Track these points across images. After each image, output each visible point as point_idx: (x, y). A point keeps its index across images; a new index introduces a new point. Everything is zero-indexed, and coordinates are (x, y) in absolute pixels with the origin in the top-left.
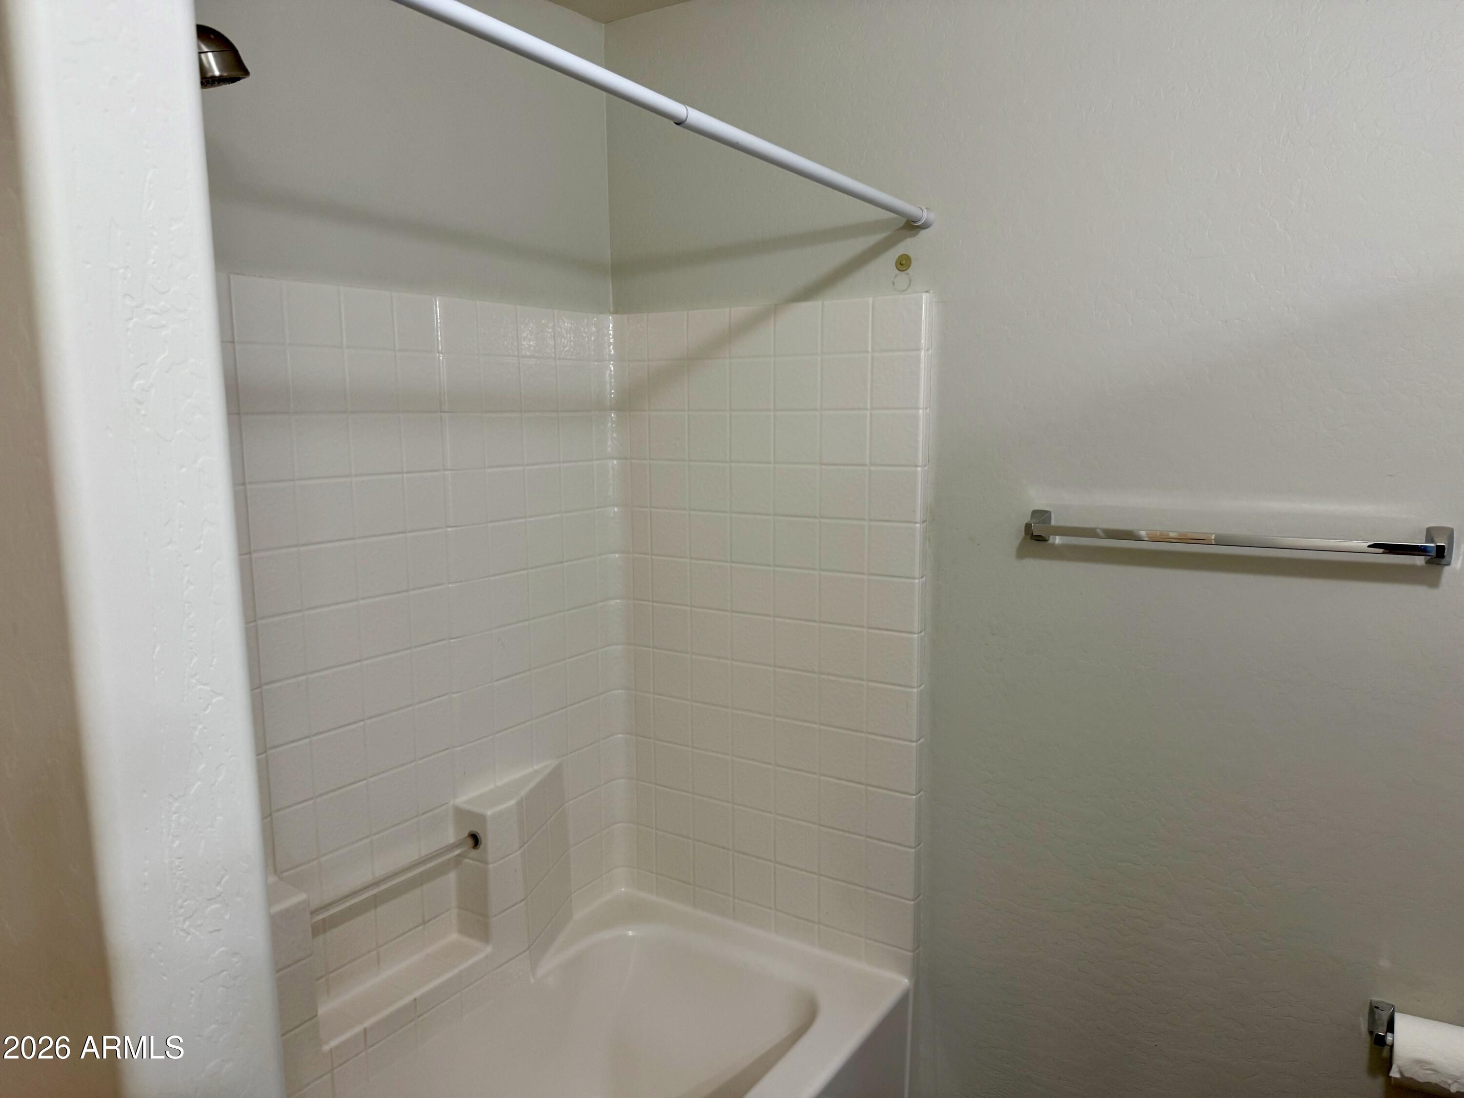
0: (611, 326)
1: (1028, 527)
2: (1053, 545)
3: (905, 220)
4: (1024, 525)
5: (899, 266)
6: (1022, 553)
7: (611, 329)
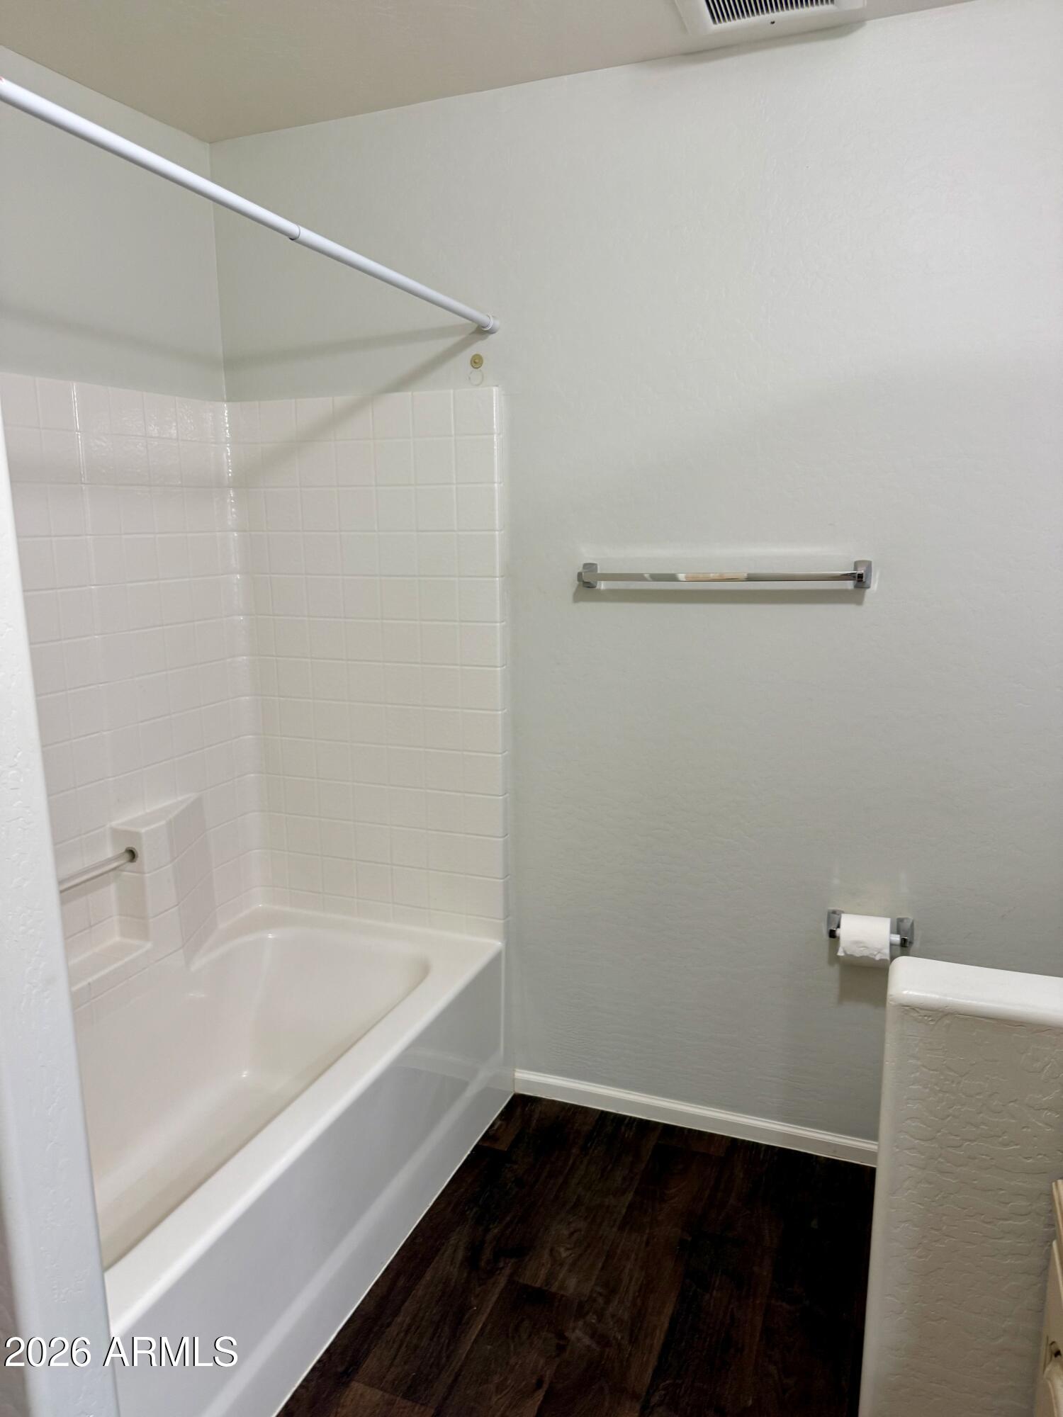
0: (226, 411)
1: (580, 575)
2: (599, 590)
3: (476, 325)
4: (576, 574)
5: (474, 364)
6: (577, 598)
7: (226, 414)
